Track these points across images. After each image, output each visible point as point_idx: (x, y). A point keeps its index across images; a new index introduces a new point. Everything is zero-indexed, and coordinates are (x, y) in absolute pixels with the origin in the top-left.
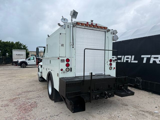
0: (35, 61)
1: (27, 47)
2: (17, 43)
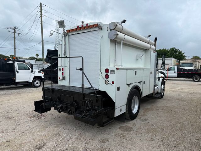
0: (175, 72)
1: (183, 54)
2: (172, 49)
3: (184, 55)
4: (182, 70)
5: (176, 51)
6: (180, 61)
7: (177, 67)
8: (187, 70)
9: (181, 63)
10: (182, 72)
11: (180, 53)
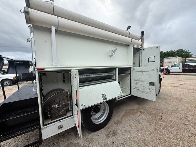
3: (190, 54)
4: (188, 66)
5: (183, 51)
6: (186, 59)
7: (182, 64)
8: (193, 66)
9: (186, 61)
10: (187, 68)
11: (187, 52)
